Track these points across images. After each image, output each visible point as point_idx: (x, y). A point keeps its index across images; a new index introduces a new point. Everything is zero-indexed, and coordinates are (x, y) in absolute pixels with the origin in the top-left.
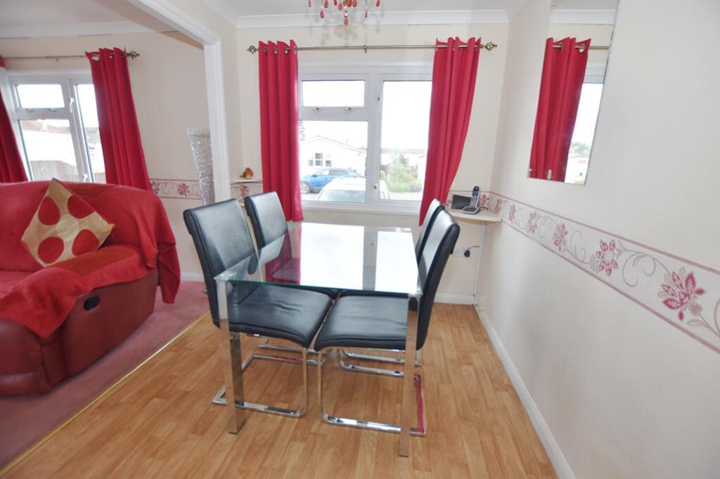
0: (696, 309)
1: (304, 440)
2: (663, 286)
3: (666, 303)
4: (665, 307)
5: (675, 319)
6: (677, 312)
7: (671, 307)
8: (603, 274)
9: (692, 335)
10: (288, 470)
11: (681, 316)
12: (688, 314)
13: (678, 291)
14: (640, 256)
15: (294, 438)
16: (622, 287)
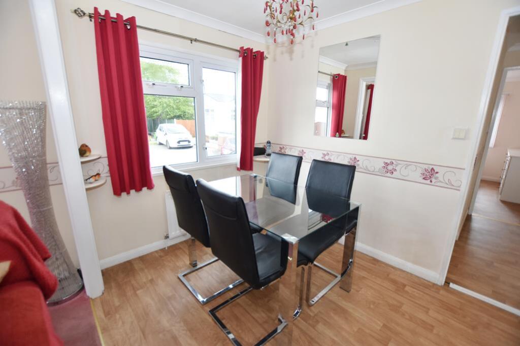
0: (436, 178)
1: (317, 322)
2: (421, 174)
3: (424, 179)
4: (424, 180)
5: (429, 183)
6: (429, 181)
7: (426, 180)
8: (389, 175)
9: (437, 186)
10: (335, 339)
11: (431, 181)
12: (433, 180)
13: (428, 174)
14: (408, 166)
15: (314, 327)
16: (401, 177)
